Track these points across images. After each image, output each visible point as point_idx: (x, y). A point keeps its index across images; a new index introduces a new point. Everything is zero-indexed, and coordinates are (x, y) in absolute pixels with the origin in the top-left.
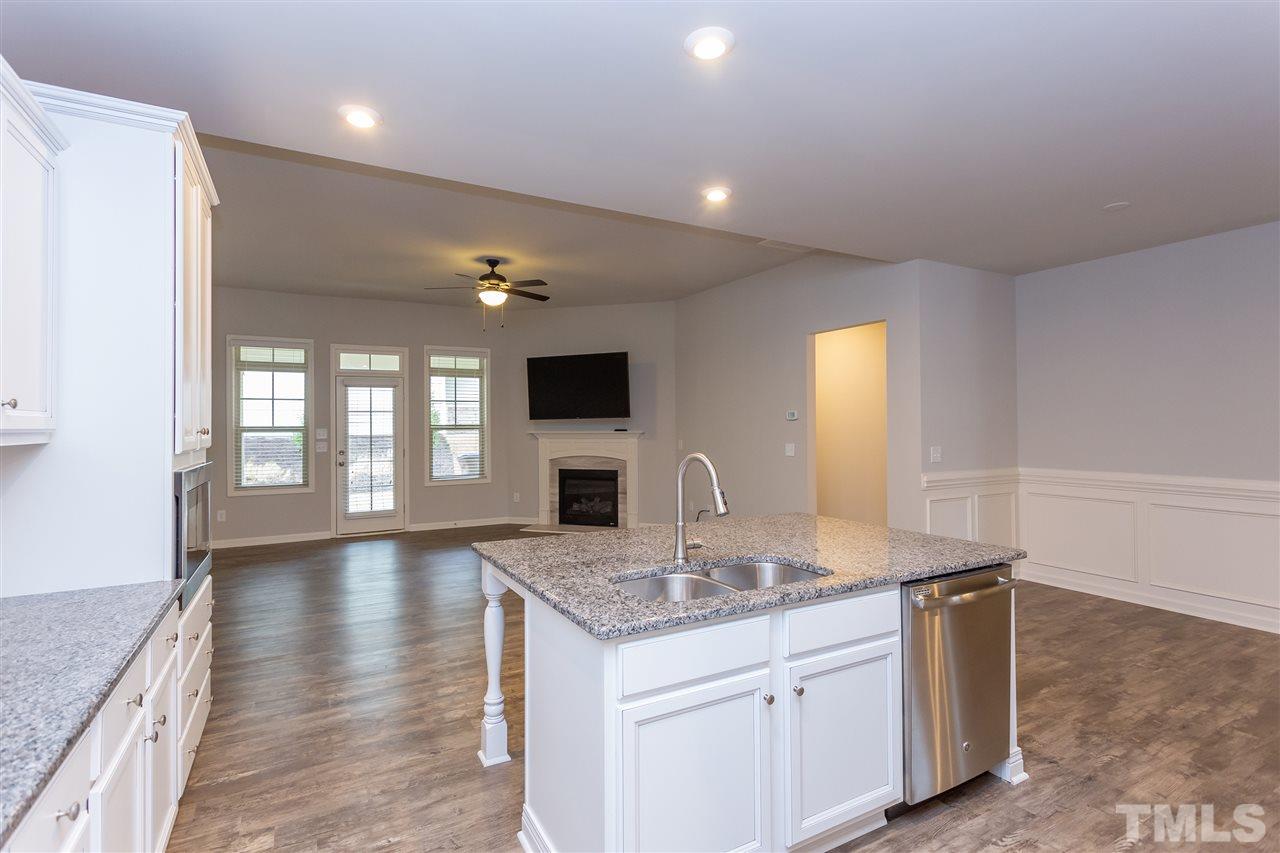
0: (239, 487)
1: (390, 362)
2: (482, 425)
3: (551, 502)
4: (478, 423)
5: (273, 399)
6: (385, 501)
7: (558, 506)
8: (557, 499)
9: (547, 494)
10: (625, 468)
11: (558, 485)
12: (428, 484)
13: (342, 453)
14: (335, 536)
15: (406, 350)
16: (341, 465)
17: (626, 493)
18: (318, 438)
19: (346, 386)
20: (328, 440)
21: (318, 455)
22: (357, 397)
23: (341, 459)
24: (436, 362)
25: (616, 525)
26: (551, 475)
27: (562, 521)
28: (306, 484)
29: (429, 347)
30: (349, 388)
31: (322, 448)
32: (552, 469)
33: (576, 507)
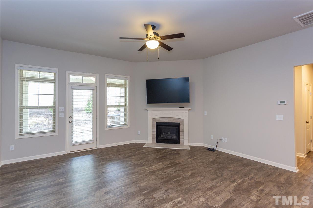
0: (21, 134)
1: (91, 80)
2: (125, 105)
3: (153, 135)
4: (124, 105)
5: (39, 94)
6: (89, 137)
7: (155, 136)
8: (155, 133)
9: (151, 132)
10: (183, 122)
11: (155, 128)
12: (106, 129)
13: (71, 117)
14: (67, 153)
15: (98, 75)
16: (70, 122)
17: (183, 131)
18: (59, 111)
19: (73, 89)
20: (65, 112)
21: (59, 118)
22: (77, 94)
23: (70, 120)
24: (109, 80)
25: (179, 143)
26: (153, 125)
27: (157, 142)
28: (54, 131)
29: (107, 74)
30: (74, 90)
31: (62, 115)
32: (153, 122)
33: (162, 136)
